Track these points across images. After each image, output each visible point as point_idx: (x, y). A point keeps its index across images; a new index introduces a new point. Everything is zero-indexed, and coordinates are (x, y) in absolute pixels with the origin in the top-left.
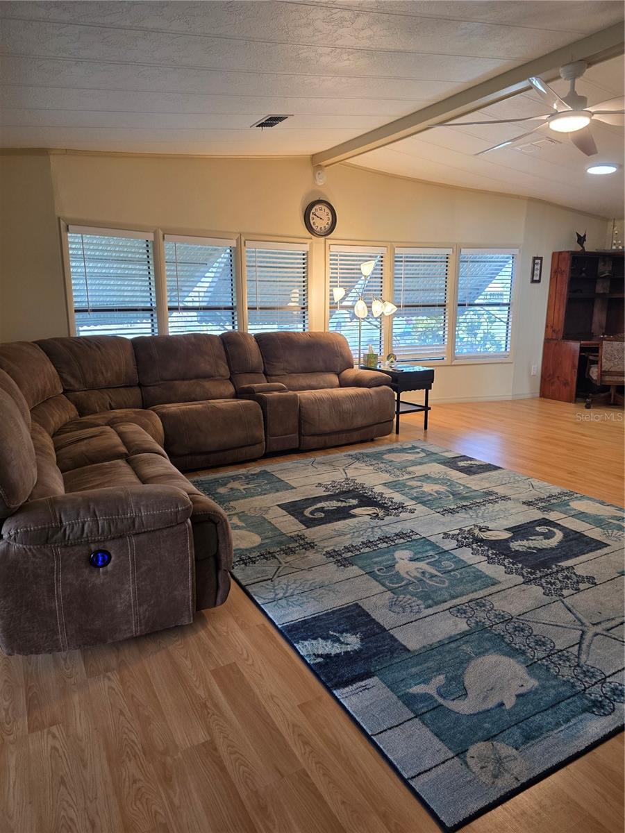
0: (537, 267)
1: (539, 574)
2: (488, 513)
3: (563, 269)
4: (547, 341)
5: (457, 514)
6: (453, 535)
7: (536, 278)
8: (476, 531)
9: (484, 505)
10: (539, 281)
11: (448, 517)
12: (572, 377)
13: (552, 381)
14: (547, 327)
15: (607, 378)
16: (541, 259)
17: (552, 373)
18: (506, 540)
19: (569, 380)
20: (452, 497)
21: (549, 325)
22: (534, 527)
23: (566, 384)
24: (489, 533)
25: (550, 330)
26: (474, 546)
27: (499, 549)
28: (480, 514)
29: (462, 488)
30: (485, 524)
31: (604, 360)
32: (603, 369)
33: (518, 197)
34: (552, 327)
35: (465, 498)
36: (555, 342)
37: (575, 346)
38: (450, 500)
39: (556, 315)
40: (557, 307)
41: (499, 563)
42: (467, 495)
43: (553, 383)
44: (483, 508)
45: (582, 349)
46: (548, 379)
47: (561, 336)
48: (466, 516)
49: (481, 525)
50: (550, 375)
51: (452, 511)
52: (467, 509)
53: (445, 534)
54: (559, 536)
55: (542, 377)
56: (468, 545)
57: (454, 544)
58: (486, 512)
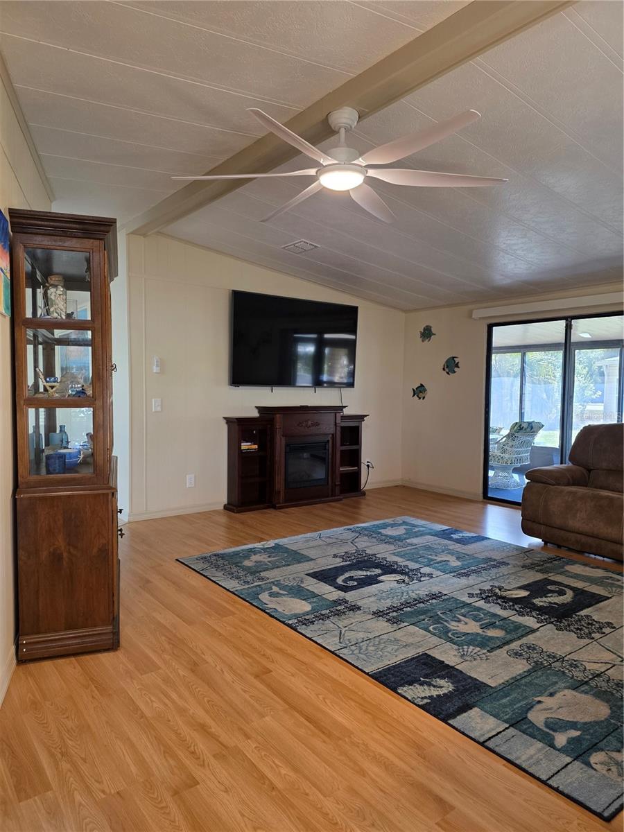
1: (366, 558)
2: (397, 596)
5: (428, 593)
6: (424, 576)
8: (407, 579)
9: (402, 604)
11: (435, 590)
18: (382, 574)
20: (439, 613)
22: (358, 584)
24: (397, 579)
26: (407, 570)
27: (389, 569)
28: (405, 594)
29: (431, 628)
30: (400, 585)
35: (424, 612)
38: (440, 610)
41: (390, 562)
42: (422, 617)
44: (402, 601)
48: (418, 592)
49: (403, 585)
51: (434, 596)
52: (418, 599)
53: (432, 577)
54: (340, 581)
56: (412, 570)
57: (423, 571)
58: (399, 597)
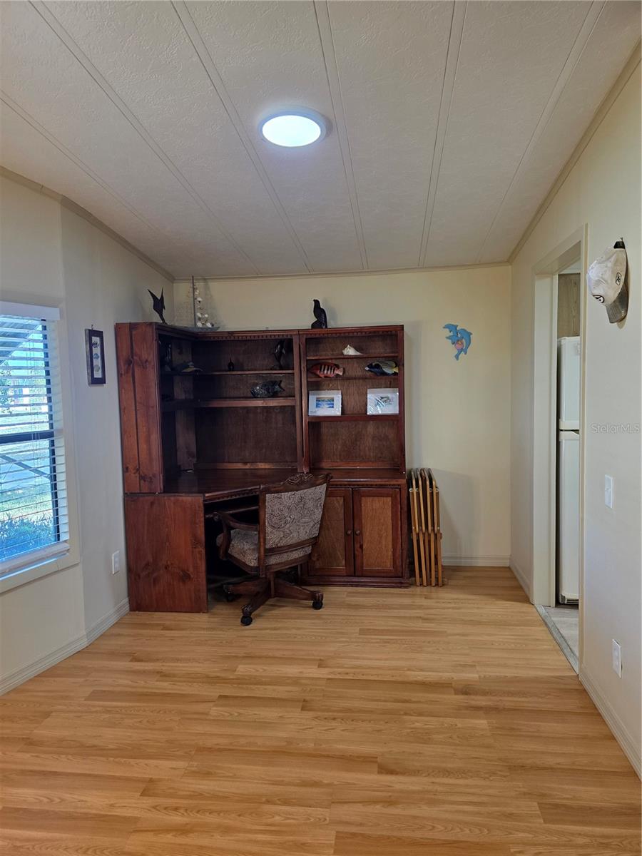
0: (97, 351)
3: (145, 356)
4: (131, 499)
7: (98, 375)
10: (102, 381)
12: (198, 564)
13: (155, 575)
14: (125, 470)
15: (274, 560)
16: (100, 334)
17: (151, 560)
19: (191, 569)
21: (130, 467)
23: (185, 577)
25: (134, 477)
31: (269, 529)
32: (268, 547)
33: (39, 189)
34: (138, 470)
36: (150, 498)
37: (193, 501)
39: (143, 446)
40: (143, 430)
43: (156, 581)
45: (209, 507)
46: (143, 574)
47: (159, 484)
50: (147, 565)
55: (130, 570)
